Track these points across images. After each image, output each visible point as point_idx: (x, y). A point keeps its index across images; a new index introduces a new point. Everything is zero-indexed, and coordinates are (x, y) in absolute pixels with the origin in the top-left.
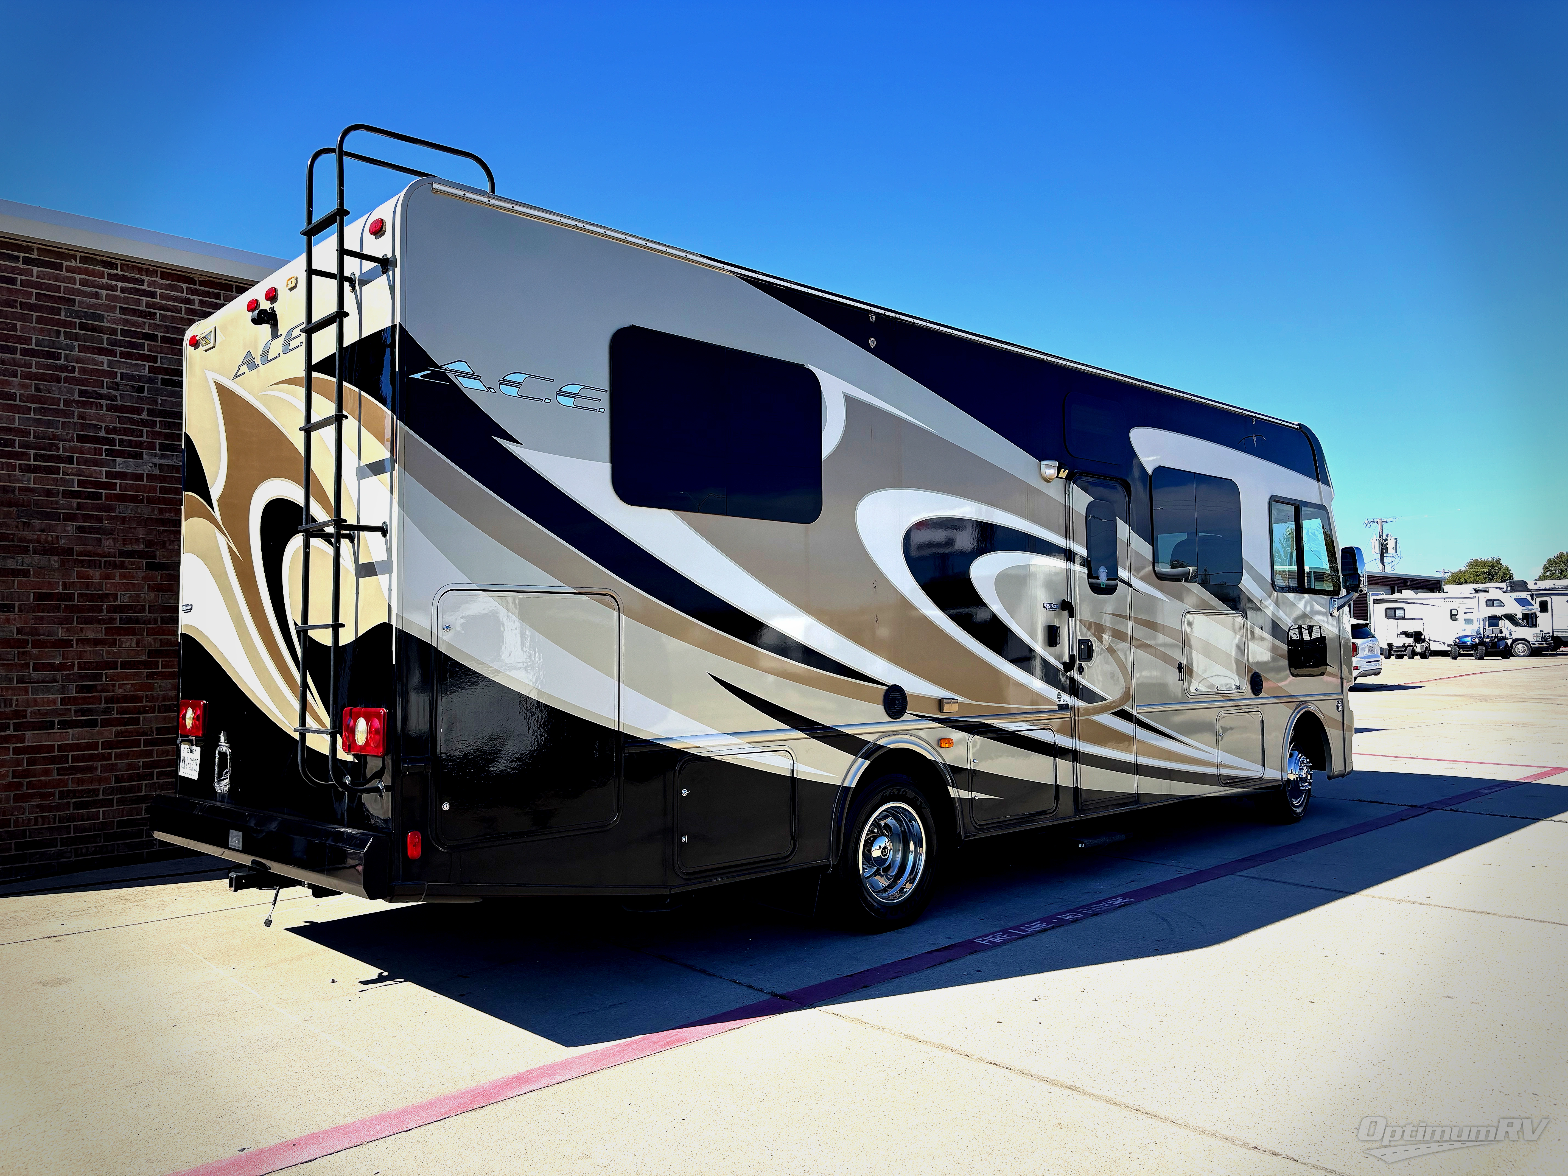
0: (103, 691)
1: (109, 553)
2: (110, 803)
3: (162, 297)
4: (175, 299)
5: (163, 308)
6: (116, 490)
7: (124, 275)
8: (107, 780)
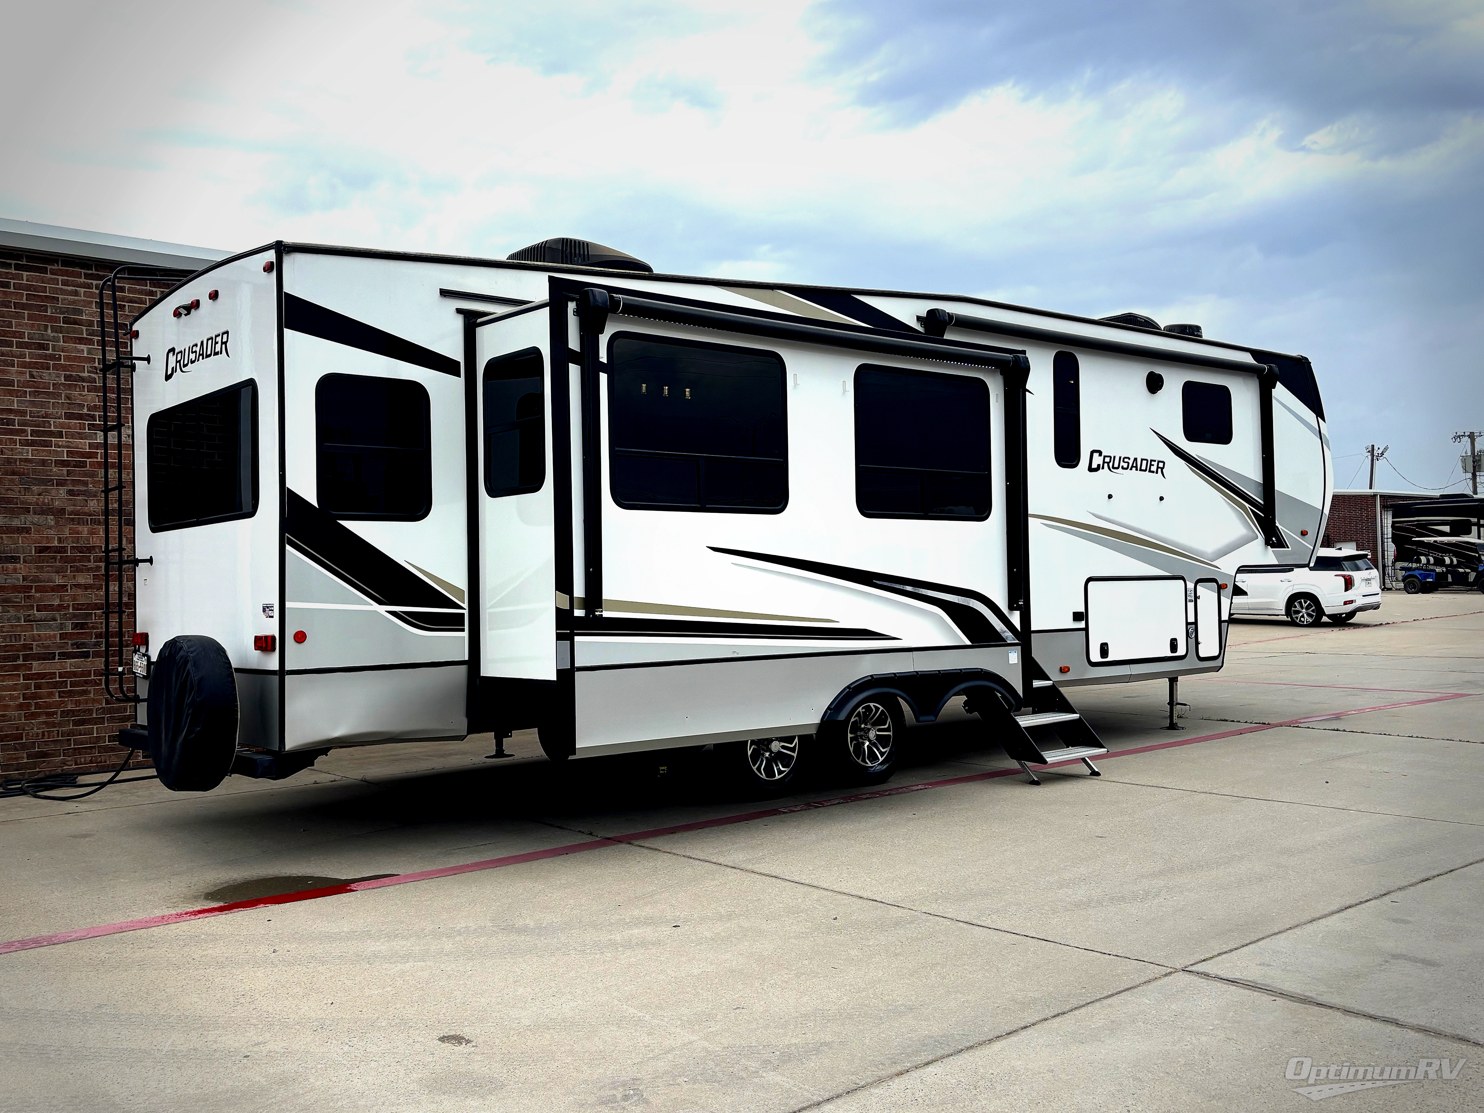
0: (93, 628)
1: (94, 511)
2: (101, 721)
3: (130, 291)
4: (141, 292)
5: (131, 301)
6: (97, 458)
7: (98, 274)
8: (99, 702)
